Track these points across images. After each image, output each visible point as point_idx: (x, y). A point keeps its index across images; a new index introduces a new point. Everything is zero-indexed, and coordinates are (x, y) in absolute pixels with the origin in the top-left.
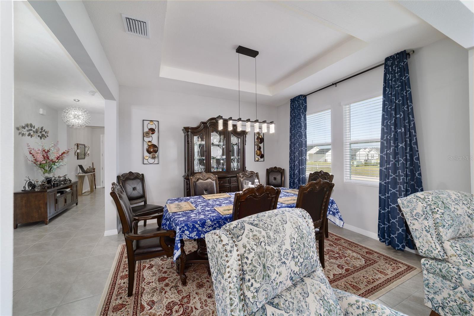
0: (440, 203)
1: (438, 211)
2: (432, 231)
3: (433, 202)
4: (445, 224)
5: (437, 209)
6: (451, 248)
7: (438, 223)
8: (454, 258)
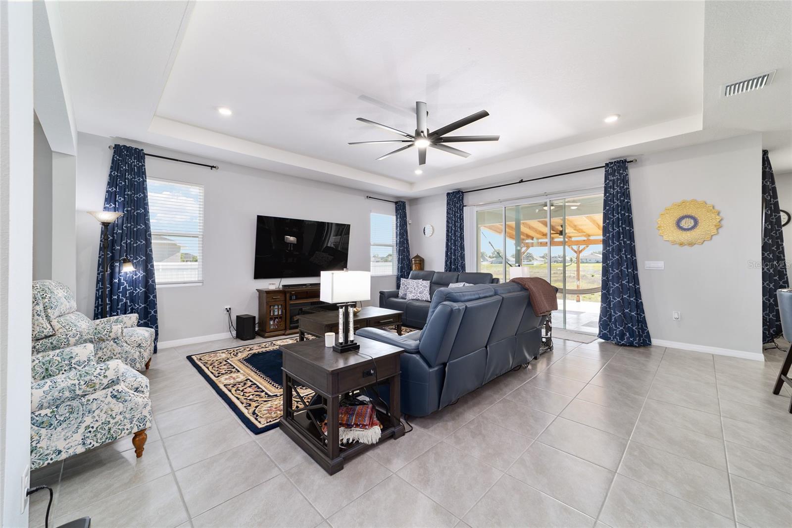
0: (47, 289)
1: (46, 296)
2: (43, 314)
3: (41, 289)
4: (52, 305)
5: (45, 295)
6: (58, 323)
7: (46, 306)
8: (61, 330)
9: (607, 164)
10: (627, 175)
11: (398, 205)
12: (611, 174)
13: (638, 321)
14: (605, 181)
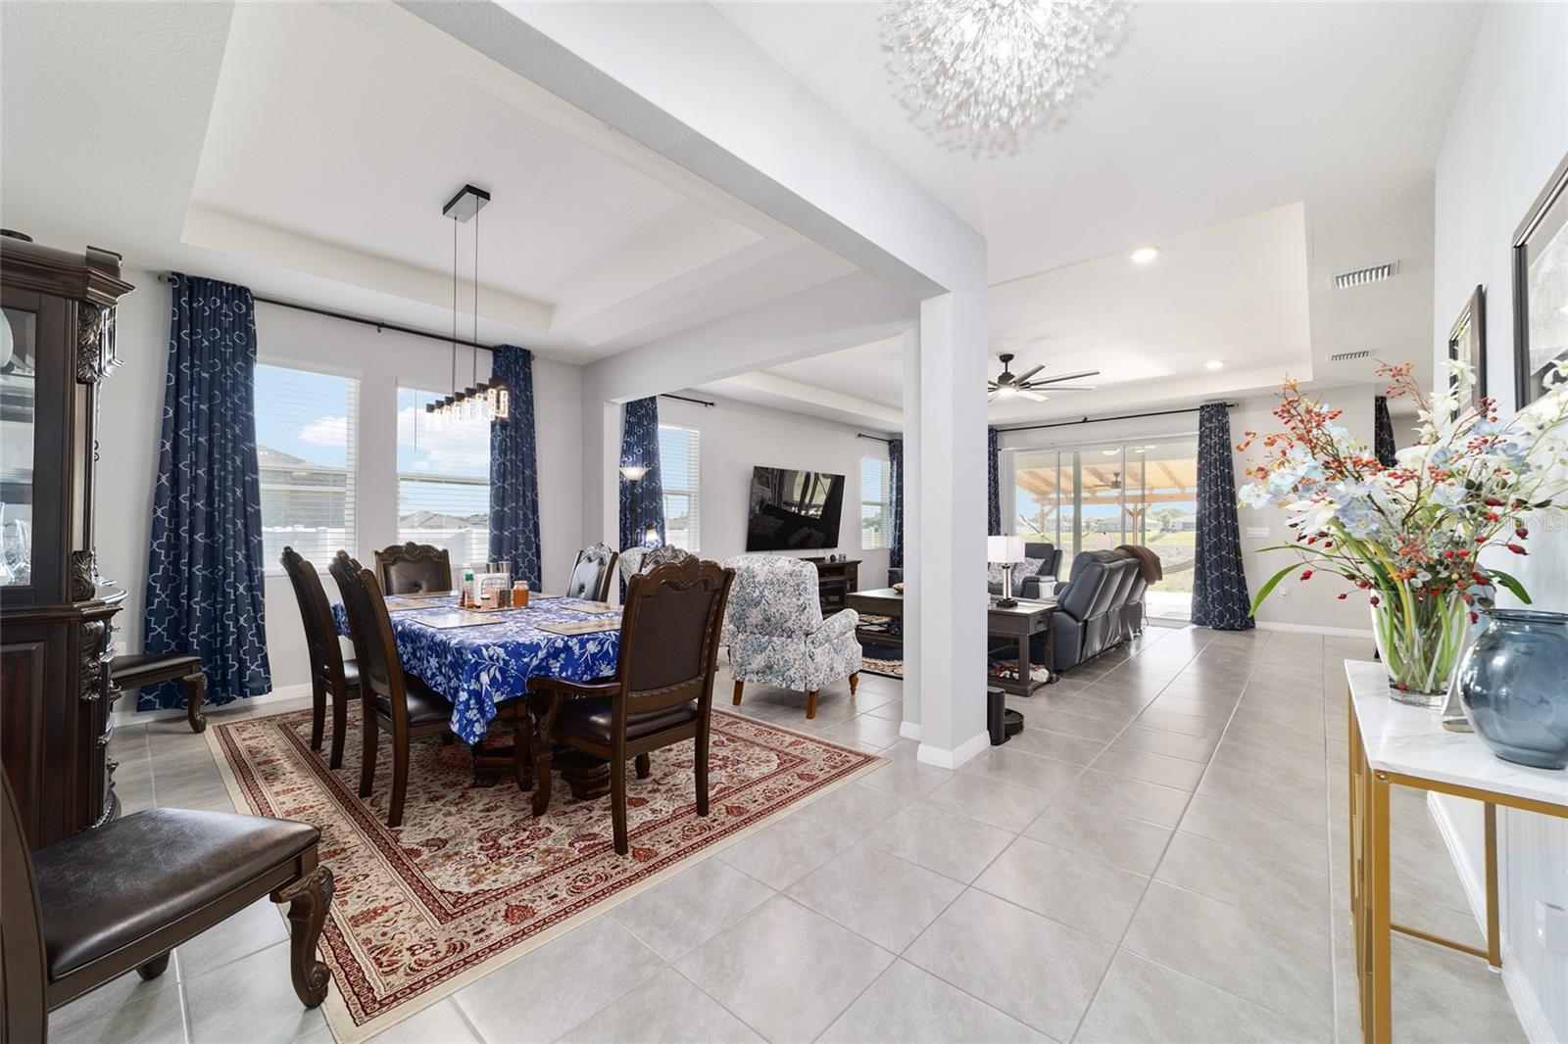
9: (1202, 408)
10: (1227, 422)
11: (894, 446)
12: (1207, 420)
13: (1240, 600)
14: (1201, 428)
